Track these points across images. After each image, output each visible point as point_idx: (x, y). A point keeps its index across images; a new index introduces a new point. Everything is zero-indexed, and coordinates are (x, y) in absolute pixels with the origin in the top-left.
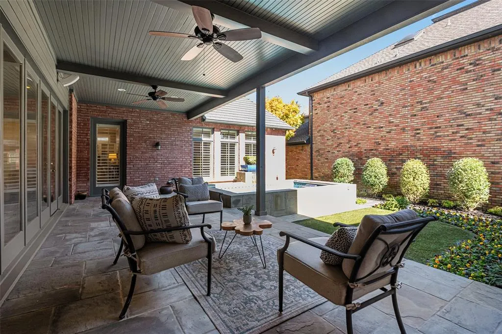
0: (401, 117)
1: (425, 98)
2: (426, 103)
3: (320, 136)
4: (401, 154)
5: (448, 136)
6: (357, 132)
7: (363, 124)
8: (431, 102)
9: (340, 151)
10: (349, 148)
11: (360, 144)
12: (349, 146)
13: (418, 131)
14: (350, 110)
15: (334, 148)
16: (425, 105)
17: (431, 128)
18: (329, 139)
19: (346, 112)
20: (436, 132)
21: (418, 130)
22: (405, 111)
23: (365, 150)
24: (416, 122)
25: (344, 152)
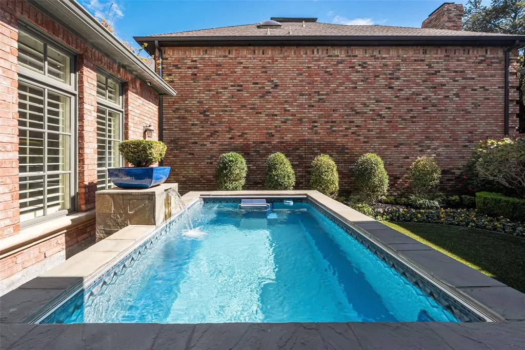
0: (298, 106)
1: (322, 88)
2: (323, 95)
3: (178, 118)
4: (298, 149)
5: (342, 131)
6: (241, 118)
7: (251, 109)
8: (327, 94)
9: (215, 143)
10: (231, 138)
11: (246, 134)
12: (230, 136)
13: (316, 124)
14: (232, 86)
15: (204, 139)
16: (322, 97)
17: (327, 122)
18: (196, 125)
19: (226, 88)
20: (332, 127)
21: (315, 122)
22: (303, 100)
23: (254, 142)
24: (313, 114)
25: (222, 145)
